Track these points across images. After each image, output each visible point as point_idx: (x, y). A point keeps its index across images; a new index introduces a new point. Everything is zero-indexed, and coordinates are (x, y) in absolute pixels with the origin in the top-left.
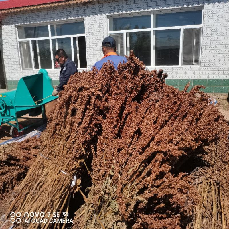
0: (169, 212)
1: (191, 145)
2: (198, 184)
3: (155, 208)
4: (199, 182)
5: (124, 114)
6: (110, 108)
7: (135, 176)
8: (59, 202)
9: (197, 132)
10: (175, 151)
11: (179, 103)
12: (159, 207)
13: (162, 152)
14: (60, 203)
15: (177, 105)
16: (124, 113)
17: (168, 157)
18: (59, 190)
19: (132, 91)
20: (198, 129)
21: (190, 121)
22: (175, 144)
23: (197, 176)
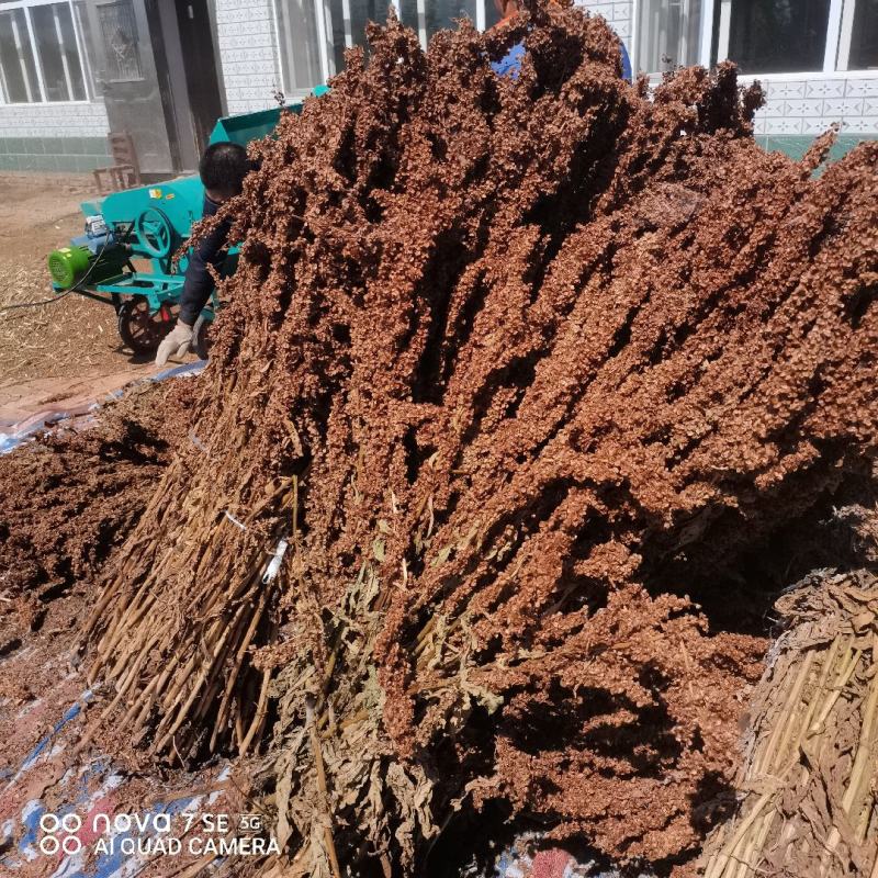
0: (645, 751)
1: (749, 463)
2: (805, 651)
3: (582, 727)
4: (814, 643)
5: (464, 284)
6: (380, 251)
7: (470, 581)
8: (225, 634)
9: (782, 396)
10: (657, 484)
11: (756, 237)
12: (604, 726)
13: (589, 483)
14: (227, 637)
15: (746, 249)
16: (462, 280)
17: (626, 511)
18: (219, 589)
19: (524, 171)
20: (788, 383)
21: (774, 336)
22: (678, 447)
23: (810, 613)
